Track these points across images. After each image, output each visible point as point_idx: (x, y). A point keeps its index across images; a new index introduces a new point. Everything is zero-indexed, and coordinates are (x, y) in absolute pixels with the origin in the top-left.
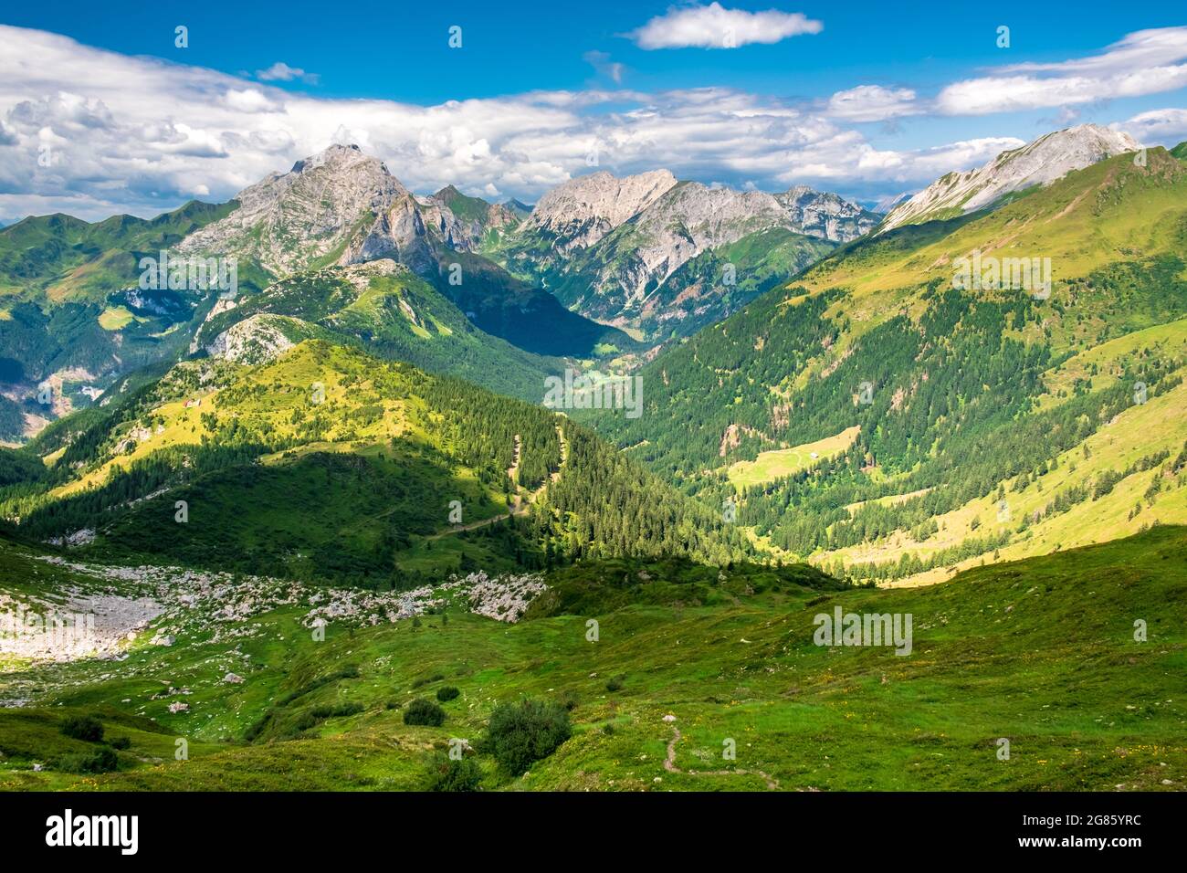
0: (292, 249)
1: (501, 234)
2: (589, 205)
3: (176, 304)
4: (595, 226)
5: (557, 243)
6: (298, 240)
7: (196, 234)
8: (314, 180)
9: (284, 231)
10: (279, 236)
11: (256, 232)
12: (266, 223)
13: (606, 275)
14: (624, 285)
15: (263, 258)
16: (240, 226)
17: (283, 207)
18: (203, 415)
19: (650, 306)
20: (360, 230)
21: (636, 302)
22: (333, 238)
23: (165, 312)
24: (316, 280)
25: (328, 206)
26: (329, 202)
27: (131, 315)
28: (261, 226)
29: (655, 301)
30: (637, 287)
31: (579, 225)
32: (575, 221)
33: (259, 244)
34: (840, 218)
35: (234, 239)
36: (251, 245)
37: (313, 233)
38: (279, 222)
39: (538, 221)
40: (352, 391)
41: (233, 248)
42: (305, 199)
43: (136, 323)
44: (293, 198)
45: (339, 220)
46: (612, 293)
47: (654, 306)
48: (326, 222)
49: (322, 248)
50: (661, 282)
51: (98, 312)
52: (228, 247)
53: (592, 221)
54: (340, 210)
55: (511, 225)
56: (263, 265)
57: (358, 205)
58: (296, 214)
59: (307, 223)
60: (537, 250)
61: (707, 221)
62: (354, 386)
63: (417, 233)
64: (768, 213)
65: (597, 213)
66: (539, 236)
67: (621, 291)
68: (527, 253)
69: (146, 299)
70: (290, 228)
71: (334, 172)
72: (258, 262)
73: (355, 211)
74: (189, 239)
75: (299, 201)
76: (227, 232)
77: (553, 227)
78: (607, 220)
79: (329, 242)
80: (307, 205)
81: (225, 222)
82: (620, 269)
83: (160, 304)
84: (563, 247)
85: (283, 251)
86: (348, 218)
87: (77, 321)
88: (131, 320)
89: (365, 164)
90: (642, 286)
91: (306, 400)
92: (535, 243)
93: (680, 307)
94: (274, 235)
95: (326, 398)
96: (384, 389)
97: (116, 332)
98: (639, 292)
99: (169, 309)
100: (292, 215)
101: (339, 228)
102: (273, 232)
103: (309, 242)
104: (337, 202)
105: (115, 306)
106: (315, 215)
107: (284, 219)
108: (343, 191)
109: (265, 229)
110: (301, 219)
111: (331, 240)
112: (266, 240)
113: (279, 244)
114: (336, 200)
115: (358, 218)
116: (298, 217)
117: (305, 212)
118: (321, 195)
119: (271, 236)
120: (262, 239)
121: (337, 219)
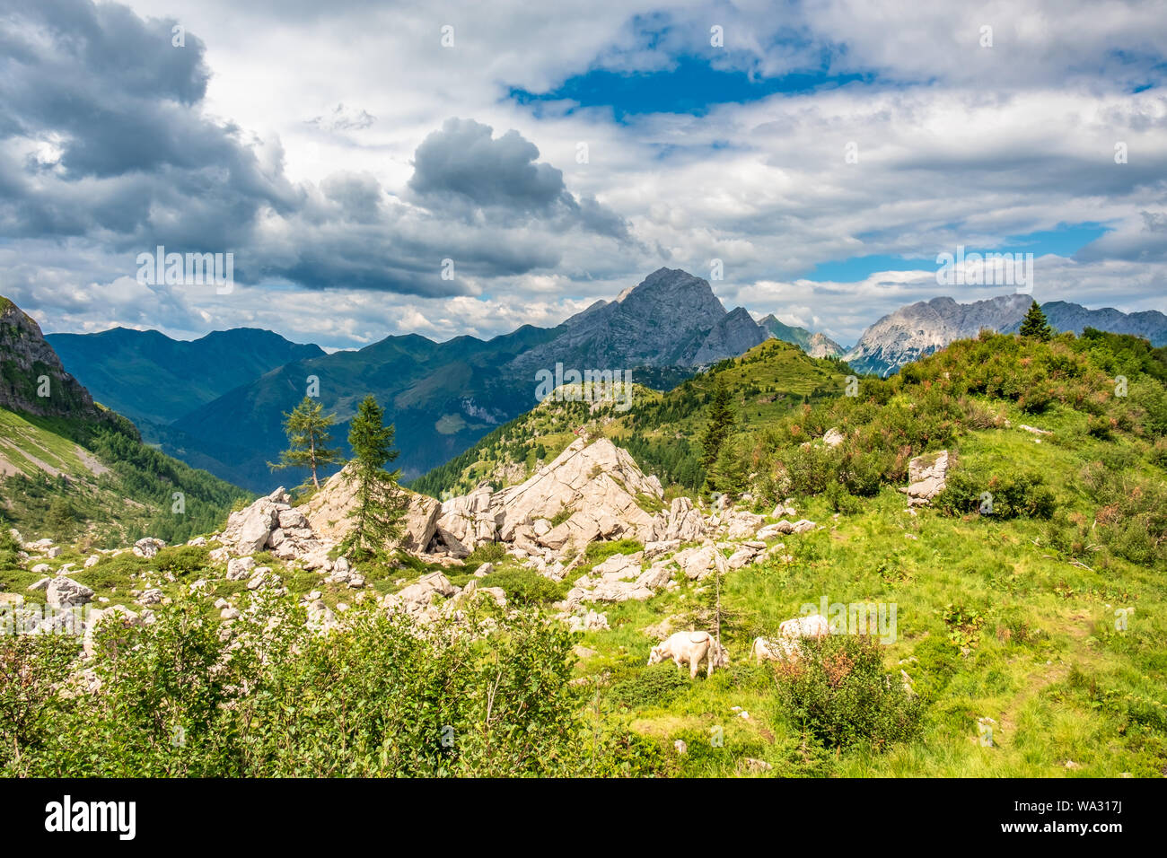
2: (927, 331)
3: (505, 414)
6: (624, 357)
8: (642, 300)
9: (611, 347)
10: (605, 353)
11: (584, 349)
12: (594, 341)
16: (569, 345)
17: (611, 325)
22: (658, 356)
23: (494, 422)
25: (655, 324)
26: (655, 320)
27: (464, 422)
28: (590, 342)
31: (915, 354)
32: (911, 349)
33: (586, 360)
35: (562, 356)
36: (578, 361)
38: (607, 339)
39: (866, 350)
42: (633, 318)
43: (467, 430)
44: (621, 316)
45: (666, 339)
48: (652, 340)
51: (438, 418)
53: (930, 347)
54: (667, 329)
57: (684, 324)
58: (623, 331)
59: (633, 341)
65: (937, 339)
69: (479, 408)
70: (617, 345)
71: (662, 293)
73: (681, 329)
74: (520, 357)
75: (628, 318)
76: (555, 351)
77: (884, 357)
80: (636, 324)
81: (554, 342)
83: (490, 412)
85: (607, 367)
86: (675, 336)
87: (417, 427)
88: (464, 427)
89: (693, 285)
94: (602, 351)
97: (449, 436)
99: (497, 418)
100: (620, 333)
101: (664, 347)
102: (600, 348)
103: (635, 359)
104: (664, 321)
105: (451, 413)
106: (642, 334)
107: (612, 337)
108: (670, 311)
109: (592, 345)
110: (628, 337)
111: (656, 358)
112: (593, 357)
113: (605, 360)
114: (663, 319)
115: (684, 337)
116: (625, 334)
117: (632, 330)
118: (649, 314)
119: (598, 352)
120: (589, 355)
121: (663, 338)
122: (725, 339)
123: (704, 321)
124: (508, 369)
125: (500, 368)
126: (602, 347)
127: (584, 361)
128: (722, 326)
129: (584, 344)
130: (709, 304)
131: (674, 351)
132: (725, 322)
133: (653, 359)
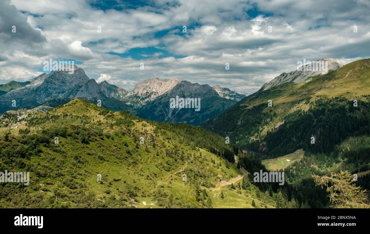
0: (49, 96)
1: (121, 96)
2: (151, 88)
4: (153, 94)
5: (141, 100)
6: (51, 93)
8: (59, 74)
9: (47, 90)
10: (44, 92)
13: (158, 109)
14: (164, 113)
15: (37, 99)
16: (30, 89)
19: (174, 120)
21: (169, 118)
22: (64, 94)
25: (64, 83)
26: (64, 81)
29: (175, 118)
30: (169, 114)
31: (148, 94)
32: (147, 93)
33: (37, 94)
34: (230, 95)
35: (27, 93)
36: (33, 95)
37: (57, 91)
38: (45, 87)
39: (134, 93)
41: (26, 96)
42: (55, 80)
44: (51, 80)
46: (161, 115)
47: (175, 120)
48: (62, 88)
49: (60, 96)
50: (177, 112)
52: (24, 95)
53: (152, 93)
54: (68, 84)
55: (125, 94)
56: (37, 101)
57: (74, 83)
58: (51, 85)
59: (55, 88)
60: (134, 102)
61: (191, 93)
64: (211, 91)
65: (154, 90)
66: (135, 97)
67: (164, 114)
68: (130, 102)
70: (49, 89)
71: (66, 72)
72: (36, 100)
73: (73, 85)
74: (9, 93)
75: (54, 81)
77: (139, 95)
78: (157, 93)
79: (63, 95)
80: (56, 82)
82: (163, 108)
84: (142, 101)
85: (45, 97)
86: (71, 87)
89: (78, 70)
90: (170, 113)
92: (133, 99)
93: (184, 120)
98: (170, 115)
100: (50, 85)
101: (67, 90)
102: (42, 90)
103: (56, 94)
104: (67, 82)
106: (59, 86)
107: (47, 87)
108: (69, 78)
109: (39, 89)
110: (53, 87)
112: (39, 93)
113: (44, 95)
114: (67, 81)
115: (74, 87)
116: (52, 86)
117: (55, 84)
118: (62, 79)
119: (41, 92)
120: (38, 93)
121: (66, 87)
122: (87, 89)
123: (81, 82)
124: (4, 97)
126: (43, 90)
127: (36, 95)
128: (86, 85)
129: (36, 89)
130: (83, 77)
131: (70, 92)
132: (88, 83)
133: (62, 95)
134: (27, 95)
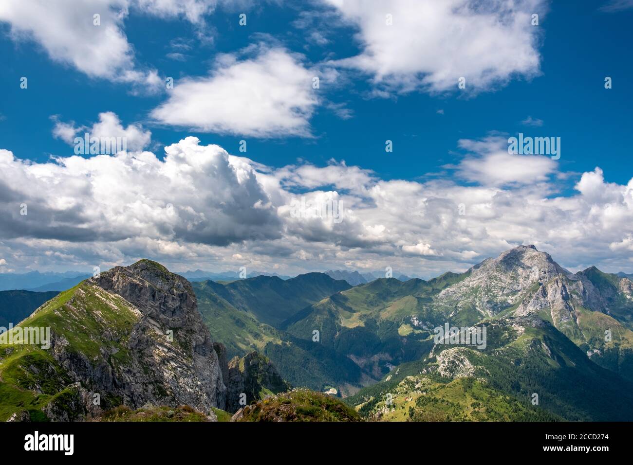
0: (492, 301)
6: (496, 296)
7: (447, 289)
9: (489, 291)
10: (487, 293)
11: (475, 290)
12: (481, 286)
15: (477, 305)
16: (469, 285)
17: (490, 278)
18: (410, 407)
20: (529, 295)
24: (495, 326)
25: (516, 278)
27: (412, 329)
28: (478, 287)
33: (476, 297)
35: (465, 293)
36: (472, 297)
37: (505, 292)
38: (487, 286)
40: (475, 412)
43: (413, 334)
44: (496, 274)
45: (520, 286)
48: (513, 286)
49: (509, 301)
51: (399, 326)
52: (461, 297)
54: (521, 281)
56: (477, 308)
57: (531, 278)
58: (496, 282)
59: (502, 287)
62: (477, 409)
63: (563, 298)
69: (420, 321)
70: (493, 289)
71: (519, 260)
72: (474, 307)
73: (529, 282)
74: (443, 292)
76: (462, 289)
80: (504, 277)
81: (461, 283)
85: (487, 302)
86: (525, 285)
87: (389, 330)
88: (412, 332)
89: (537, 256)
91: (454, 411)
94: (484, 293)
95: (463, 412)
96: (492, 413)
97: (404, 337)
102: (484, 291)
105: (406, 324)
106: (507, 283)
107: (490, 285)
110: (499, 285)
111: (515, 297)
112: (479, 295)
119: (482, 294)
120: (477, 294)
121: (518, 286)
124: (437, 298)
125: (433, 297)
128: (545, 287)
132: (547, 284)
134: (464, 296)
